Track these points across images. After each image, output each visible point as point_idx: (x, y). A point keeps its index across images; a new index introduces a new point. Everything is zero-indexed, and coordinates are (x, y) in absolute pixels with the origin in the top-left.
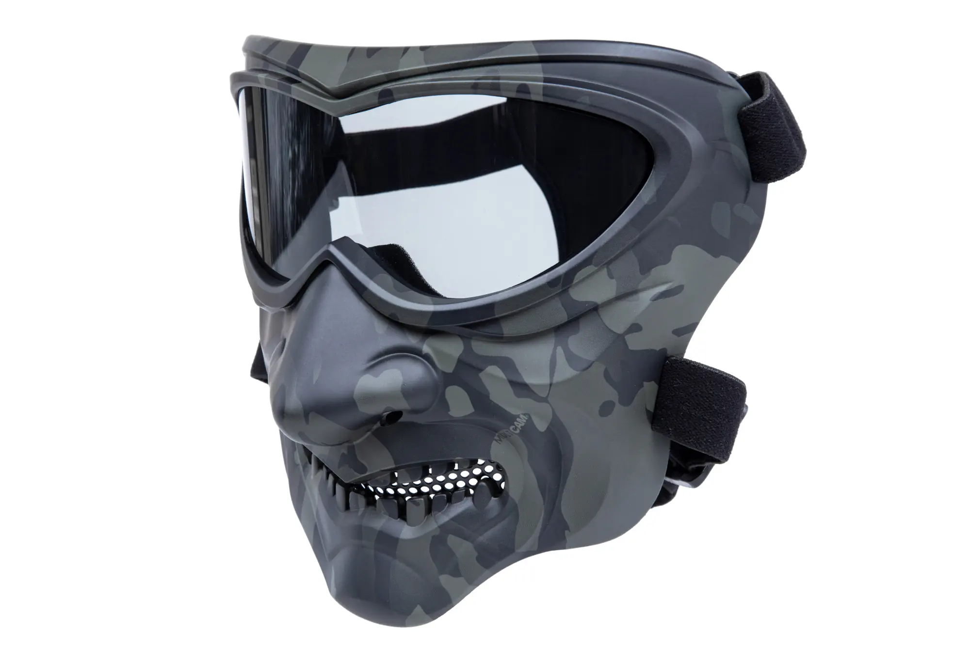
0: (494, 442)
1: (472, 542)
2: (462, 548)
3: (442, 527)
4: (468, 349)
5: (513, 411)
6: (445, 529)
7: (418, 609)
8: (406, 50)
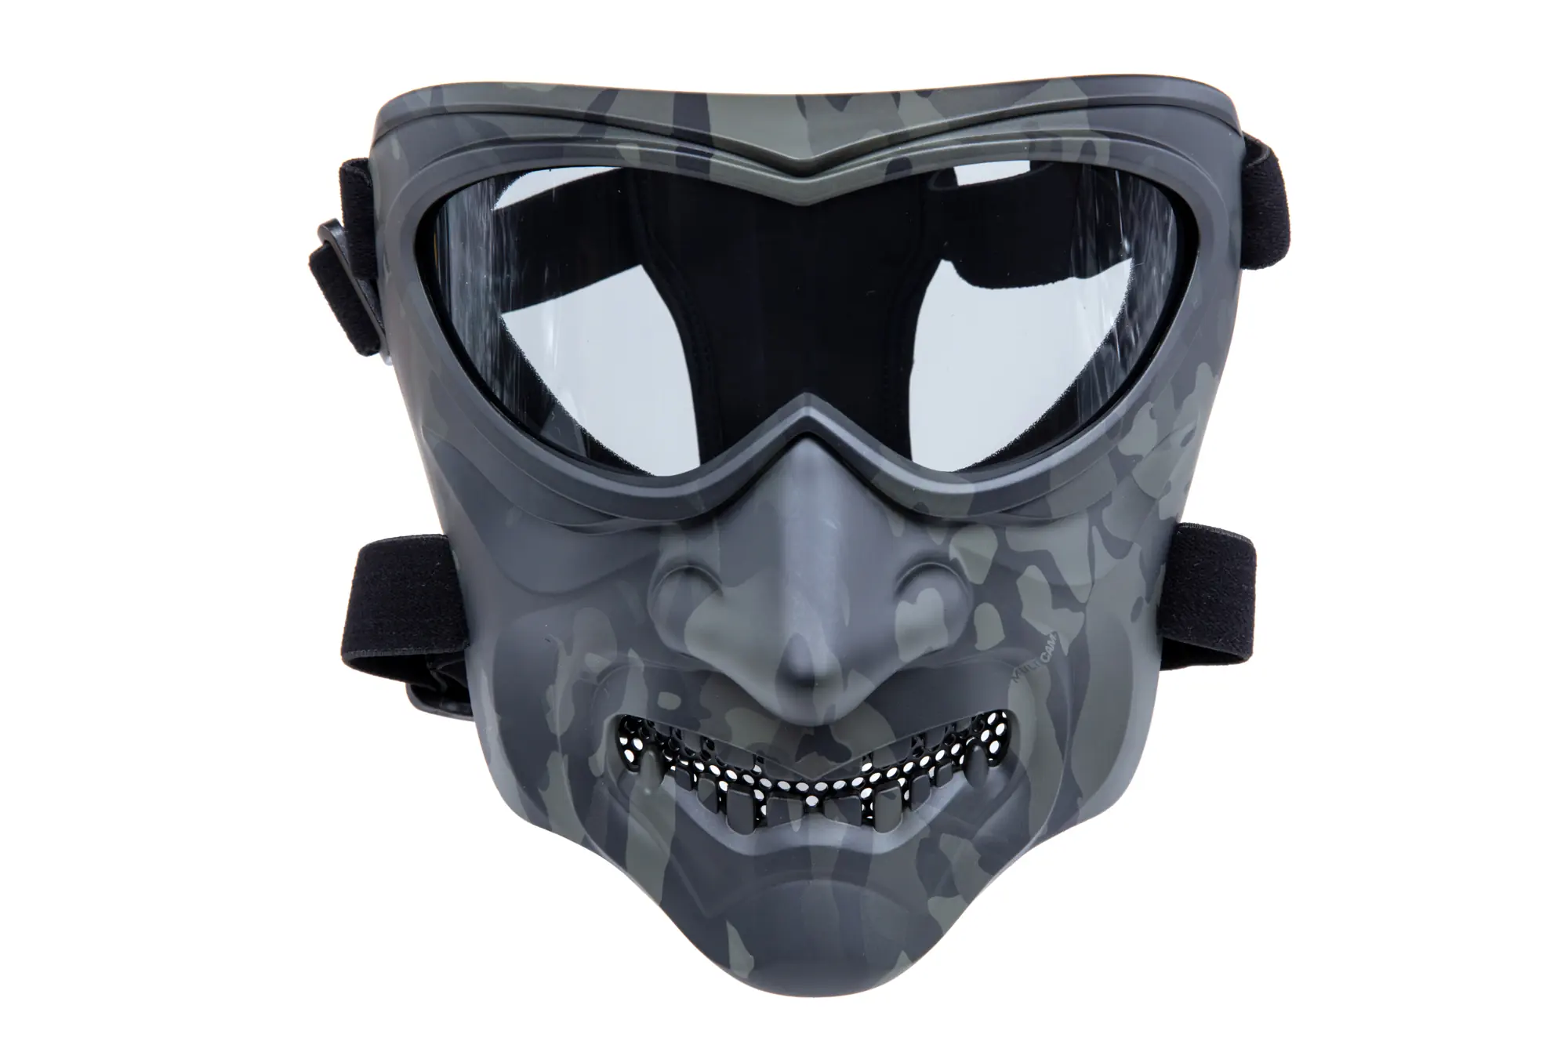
0: (1012, 681)
1: (970, 838)
2: (958, 850)
3: (932, 825)
4: (1003, 546)
5: (1043, 629)
6: (936, 826)
7: (903, 955)
8: (896, 96)
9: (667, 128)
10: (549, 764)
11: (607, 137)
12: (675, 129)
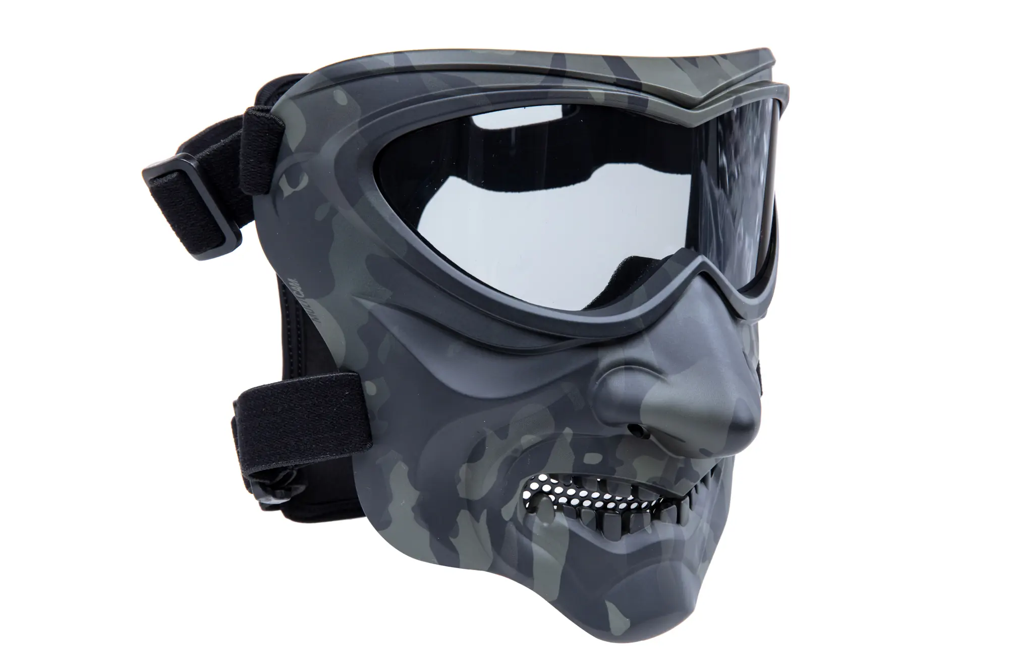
9: (612, 78)
10: (459, 519)
11: (564, 85)
12: (617, 79)
